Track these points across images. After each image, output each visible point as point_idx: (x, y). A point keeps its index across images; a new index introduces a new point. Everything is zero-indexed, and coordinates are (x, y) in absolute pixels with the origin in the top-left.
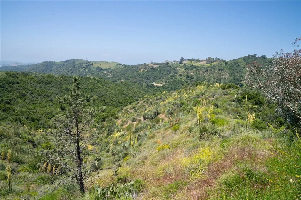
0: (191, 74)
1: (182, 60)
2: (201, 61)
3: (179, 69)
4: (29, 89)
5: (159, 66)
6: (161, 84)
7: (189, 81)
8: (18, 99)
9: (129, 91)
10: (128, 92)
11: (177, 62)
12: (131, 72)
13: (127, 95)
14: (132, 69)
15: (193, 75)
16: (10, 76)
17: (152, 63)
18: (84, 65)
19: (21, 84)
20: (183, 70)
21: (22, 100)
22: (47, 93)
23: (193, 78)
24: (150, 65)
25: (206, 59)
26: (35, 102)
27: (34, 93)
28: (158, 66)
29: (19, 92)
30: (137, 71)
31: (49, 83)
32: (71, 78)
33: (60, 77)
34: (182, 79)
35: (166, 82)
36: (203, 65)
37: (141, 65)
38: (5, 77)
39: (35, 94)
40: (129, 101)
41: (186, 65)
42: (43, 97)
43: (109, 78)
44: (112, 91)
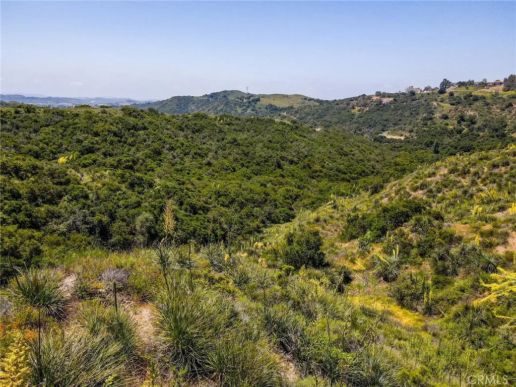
0: (470, 113)
1: (446, 84)
2: (490, 86)
3: (438, 104)
4: (167, 139)
5: (395, 100)
6: (402, 135)
7: (464, 129)
8: (148, 160)
9: (353, 149)
11: (433, 90)
12: (334, 114)
13: (352, 156)
14: (336, 106)
15: (476, 116)
16: (130, 114)
17: (378, 94)
18: (245, 101)
19: (151, 130)
20: (447, 106)
21: (155, 163)
22: (199, 149)
23: (474, 123)
24: (375, 98)
25: (502, 81)
26: (179, 167)
27: (175, 149)
28: (392, 99)
29: (149, 146)
30: (348, 111)
31: (199, 130)
33: (218, 119)
34: (447, 125)
35: (411, 131)
36: (497, 94)
37: (356, 99)
38: (121, 115)
39: (178, 151)
40: (359, 170)
41: (455, 95)
42: (193, 157)
44: (321, 147)
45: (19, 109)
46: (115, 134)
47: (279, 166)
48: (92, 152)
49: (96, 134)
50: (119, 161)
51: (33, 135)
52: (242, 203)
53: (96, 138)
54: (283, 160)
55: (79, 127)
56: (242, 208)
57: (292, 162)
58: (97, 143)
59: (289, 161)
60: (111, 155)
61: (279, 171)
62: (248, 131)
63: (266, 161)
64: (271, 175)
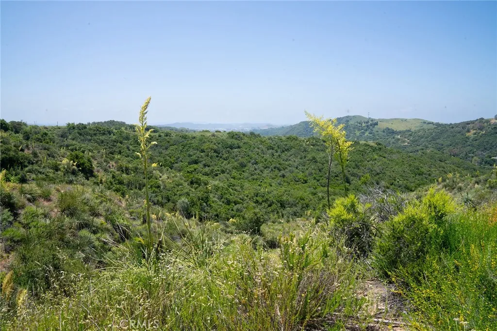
4: (254, 156)
12: (448, 137)
14: (452, 130)
16: (233, 136)
18: (364, 125)
19: (243, 149)
21: (238, 173)
22: (280, 164)
24: (493, 122)
26: (255, 177)
29: (238, 160)
30: (463, 135)
31: (288, 150)
33: (306, 141)
37: (473, 122)
38: (225, 138)
42: (272, 170)
43: (405, 147)
44: (397, 167)
45: (162, 134)
46: (215, 151)
47: (348, 181)
48: (196, 163)
49: (203, 151)
53: (202, 154)
55: (193, 146)
58: (202, 157)
60: (208, 166)
61: (346, 185)
63: (336, 176)
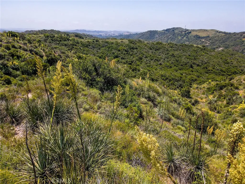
4: (145, 53)
8: (137, 62)
10: (232, 62)
12: (232, 40)
13: (231, 64)
14: (234, 36)
16: (131, 42)
18: (183, 33)
19: (139, 49)
21: (139, 63)
22: (157, 58)
26: (148, 65)
27: (148, 57)
29: (138, 56)
30: (241, 39)
31: (158, 49)
32: (176, 45)
33: (167, 45)
38: (128, 43)
39: (149, 58)
40: (233, 71)
42: (154, 61)
43: (207, 46)
44: (215, 59)
45: (94, 40)
47: (192, 67)
48: (118, 57)
50: (127, 61)
51: (99, 50)
52: (170, 80)
53: (119, 52)
54: (194, 64)
55: (113, 48)
56: (170, 81)
57: (198, 65)
58: (119, 54)
59: (197, 65)
60: (124, 59)
61: (191, 69)
62: (180, 50)
63: (186, 64)
64: (187, 70)
